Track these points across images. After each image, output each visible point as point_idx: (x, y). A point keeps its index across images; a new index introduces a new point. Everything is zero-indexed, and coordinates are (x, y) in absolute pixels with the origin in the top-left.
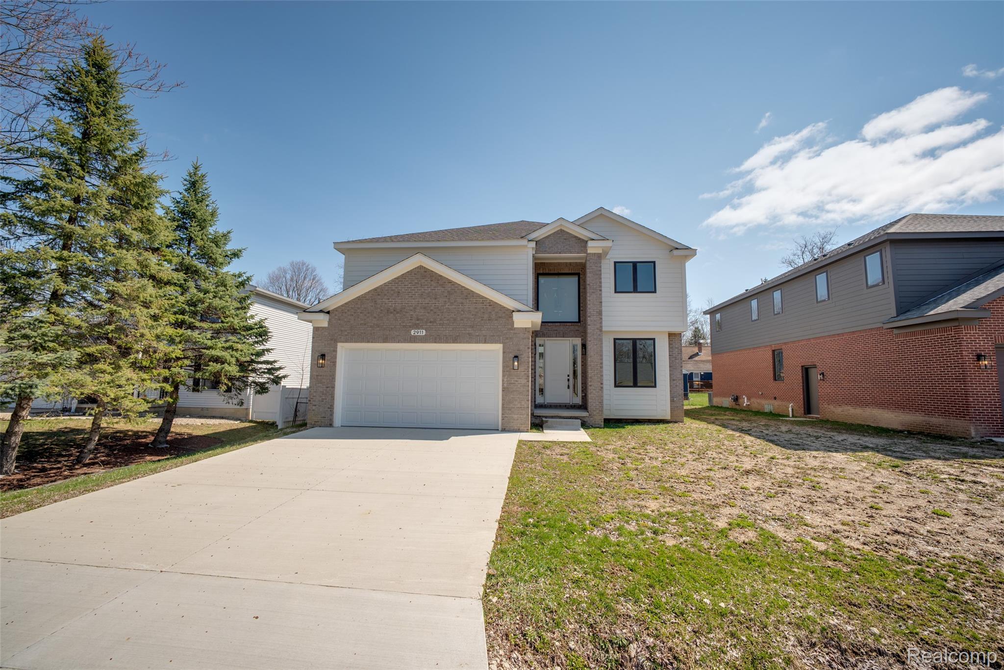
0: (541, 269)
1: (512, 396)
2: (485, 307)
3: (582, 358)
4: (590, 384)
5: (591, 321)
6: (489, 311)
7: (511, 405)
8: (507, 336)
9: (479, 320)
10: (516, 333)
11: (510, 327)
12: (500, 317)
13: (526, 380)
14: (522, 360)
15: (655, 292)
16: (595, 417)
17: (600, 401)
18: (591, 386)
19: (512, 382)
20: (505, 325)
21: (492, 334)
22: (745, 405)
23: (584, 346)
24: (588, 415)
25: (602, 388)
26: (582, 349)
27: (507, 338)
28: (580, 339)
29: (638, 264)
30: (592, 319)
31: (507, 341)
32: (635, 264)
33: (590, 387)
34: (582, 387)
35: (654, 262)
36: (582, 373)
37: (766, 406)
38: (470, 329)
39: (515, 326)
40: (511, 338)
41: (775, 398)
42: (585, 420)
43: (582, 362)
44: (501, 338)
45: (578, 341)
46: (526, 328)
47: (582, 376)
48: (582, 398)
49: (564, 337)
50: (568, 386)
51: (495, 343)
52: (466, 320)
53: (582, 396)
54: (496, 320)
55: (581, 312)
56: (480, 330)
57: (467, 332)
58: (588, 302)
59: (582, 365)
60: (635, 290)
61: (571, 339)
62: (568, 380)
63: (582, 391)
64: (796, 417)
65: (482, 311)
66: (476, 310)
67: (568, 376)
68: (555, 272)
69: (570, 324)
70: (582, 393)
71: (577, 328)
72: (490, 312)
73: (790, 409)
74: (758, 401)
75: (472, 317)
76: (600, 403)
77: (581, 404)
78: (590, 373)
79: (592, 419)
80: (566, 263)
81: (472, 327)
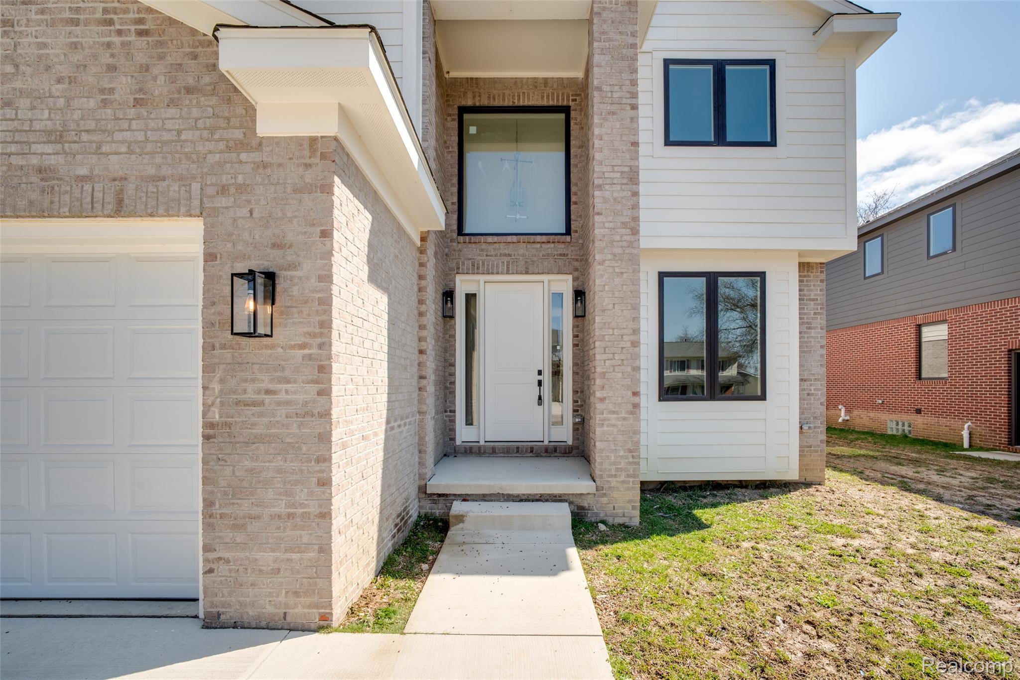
0: (470, 95)
1: (248, 464)
2: (117, 40)
3: (575, 326)
4: (598, 394)
5: (605, 200)
6: (140, 58)
7: (245, 507)
8: (225, 179)
9: (92, 103)
10: (265, 166)
11: (238, 134)
12: (189, 90)
13: (313, 388)
14: (295, 291)
15: (773, 143)
16: (615, 494)
17: (629, 445)
18: (602, 400)
19: (251, 395)
20: (212, 130)
21: (151, 171)
22: (840, 420)
23: (579, 295)
24: (593, 490)
25: (636, 406)
26: (576, 301)
27: (223, 190)
28: (570, 277)
29: (728, 68)
30: (607, 194)
31: (222, 202)
32: (719, 67)
33: (599, 406)
34: (575, 401)
35: (772, 63)
36: (575, 364)
37: (889, 424)
38: (49, 148)
39: (264, 129)
40: (241, 189)
41: (918, 411)
42: (586, 505)
43: (576, 336)
44: (196, 187)
45: (565, 285)
46: (313, 140)
47: (575, 373)
48: (575, 430)
49: (527, 273)
50: (540, 398)
51: (168, 214)
52: (24, 103)
53: (575, 424)
54: (172, 103)
55: (573, 207)
56: (98, 152)
57: (35, 161)
58: (597, 143)
59: (575, 345)
60: (720, 139)
61: (545, 278)
62: (540, 383)
63: (574, 411)
64: (981, 449)
65: (106, 59)
66: (76, 58)
67: (540, 373)
68: (506, 104)
69: (544, 238)
70: (574, 416)
71: (561, 248)
72: (146, 68)
73: (965, 434)
74: (872, 414)
75: (57, 89)
76: (630, 451)
77: (570, 442)
78: (601, 362)
79: (604, 500)
80: (535, 80)
81: (57, 137)
